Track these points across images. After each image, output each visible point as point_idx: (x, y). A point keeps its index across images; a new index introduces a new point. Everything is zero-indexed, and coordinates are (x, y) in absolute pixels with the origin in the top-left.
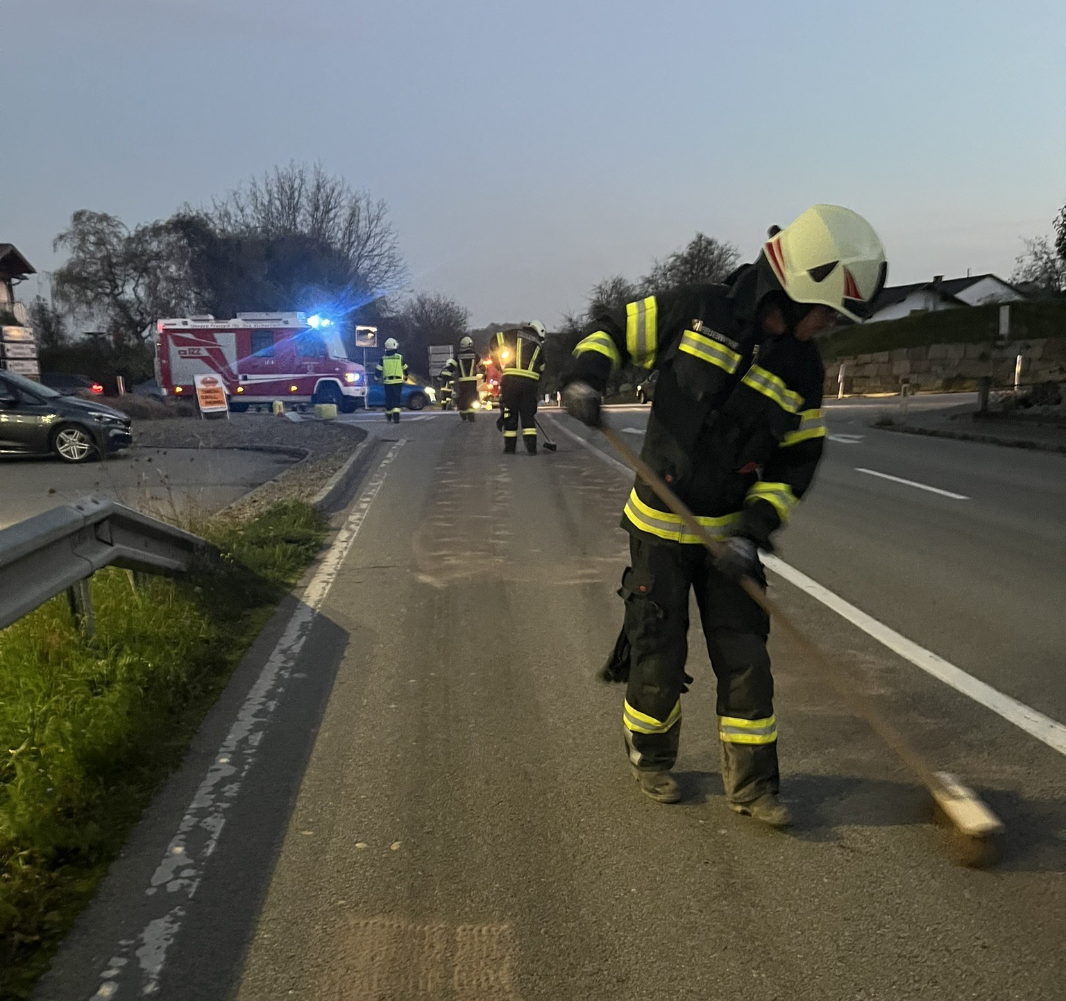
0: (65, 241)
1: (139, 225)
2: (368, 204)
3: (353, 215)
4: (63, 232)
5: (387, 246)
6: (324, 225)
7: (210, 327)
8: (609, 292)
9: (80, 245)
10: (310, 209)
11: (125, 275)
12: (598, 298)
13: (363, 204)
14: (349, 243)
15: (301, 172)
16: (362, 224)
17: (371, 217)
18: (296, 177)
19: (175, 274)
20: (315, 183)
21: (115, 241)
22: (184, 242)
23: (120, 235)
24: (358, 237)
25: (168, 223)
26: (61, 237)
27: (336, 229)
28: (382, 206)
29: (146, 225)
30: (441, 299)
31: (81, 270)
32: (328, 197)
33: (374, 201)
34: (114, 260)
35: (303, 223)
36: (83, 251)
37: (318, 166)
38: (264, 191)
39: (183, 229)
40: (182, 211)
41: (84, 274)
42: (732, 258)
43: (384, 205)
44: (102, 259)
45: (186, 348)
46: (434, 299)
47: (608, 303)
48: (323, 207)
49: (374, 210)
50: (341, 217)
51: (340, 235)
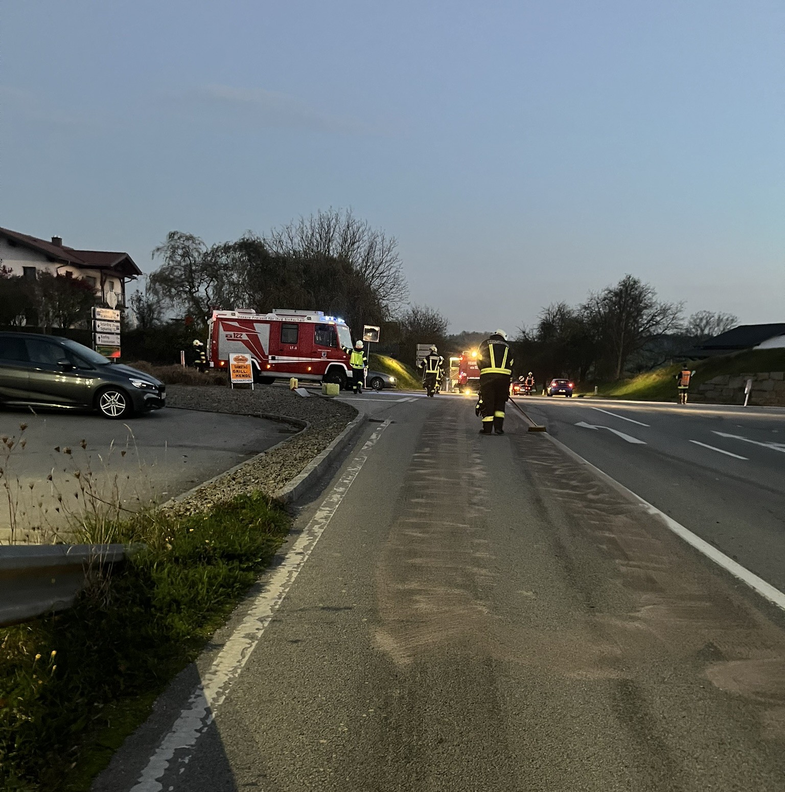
0: (161, 253)
1: (215, 244)
2: (383, 241)
3: (371, 247)
4: (161, 245)
5: (393, 270)
6: (350, 253)
7: (251, 318)
8: (555, 314)
9: (170, 256)
10: (340, 241)
11: (201, 279)
12: (546, 317)
13: (379, 240)
14: (366, 266)
15: (337, 215)
16: (377, 253)
17: (384, 249)
18: (332, 219)
19: (236, 280)
20: (347, 224)
21: (196, 255)
22: (245, 258)
23: (201, 251)
24: (373, 262)
25: (236, 244)
26: (158, 249)
27: (358, 256)
28: (393, 242)
29: (220, 244)
30: (430, 311)
31: (169, 274)
32: (354, 234)
33: (387, 238)
34: (194, 268)
35: (334, 251)
36: (173, 260)
37: (349, 212)
38: (308, 227)
39: (246, 249)
40: (247, 236)
41: (171, 277)
42: (650, 295)
43: (394, 241)
44: (185, 267)
45: (232, 333)
46: (424, 311)
47: (553, 321)
48: (350, 241)
49: (387, 244)
50: (362, 249)
51: (360, 261)
